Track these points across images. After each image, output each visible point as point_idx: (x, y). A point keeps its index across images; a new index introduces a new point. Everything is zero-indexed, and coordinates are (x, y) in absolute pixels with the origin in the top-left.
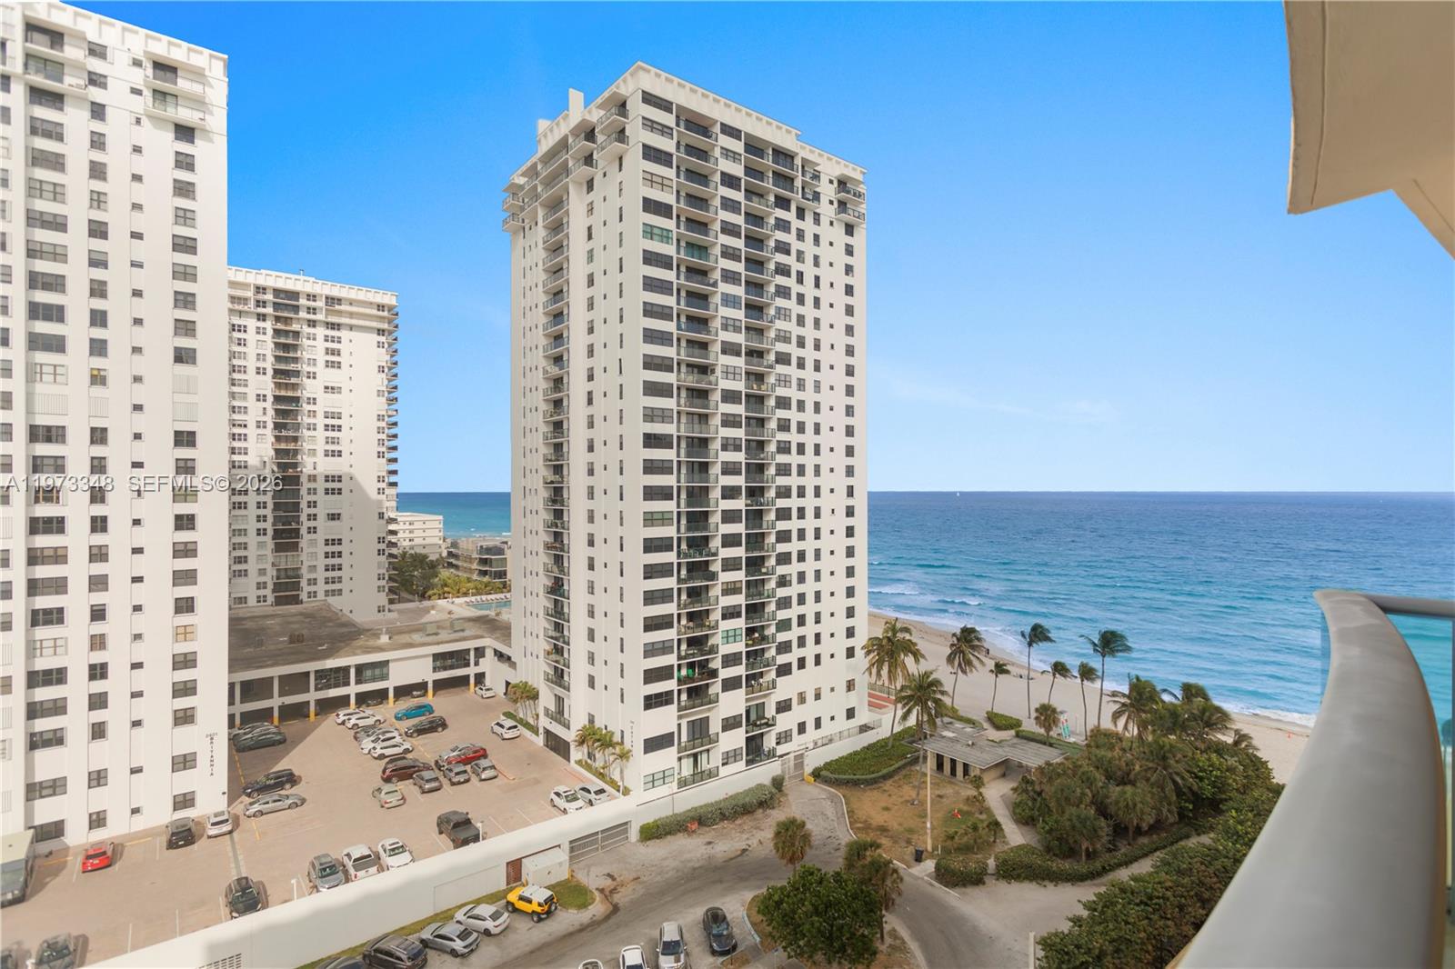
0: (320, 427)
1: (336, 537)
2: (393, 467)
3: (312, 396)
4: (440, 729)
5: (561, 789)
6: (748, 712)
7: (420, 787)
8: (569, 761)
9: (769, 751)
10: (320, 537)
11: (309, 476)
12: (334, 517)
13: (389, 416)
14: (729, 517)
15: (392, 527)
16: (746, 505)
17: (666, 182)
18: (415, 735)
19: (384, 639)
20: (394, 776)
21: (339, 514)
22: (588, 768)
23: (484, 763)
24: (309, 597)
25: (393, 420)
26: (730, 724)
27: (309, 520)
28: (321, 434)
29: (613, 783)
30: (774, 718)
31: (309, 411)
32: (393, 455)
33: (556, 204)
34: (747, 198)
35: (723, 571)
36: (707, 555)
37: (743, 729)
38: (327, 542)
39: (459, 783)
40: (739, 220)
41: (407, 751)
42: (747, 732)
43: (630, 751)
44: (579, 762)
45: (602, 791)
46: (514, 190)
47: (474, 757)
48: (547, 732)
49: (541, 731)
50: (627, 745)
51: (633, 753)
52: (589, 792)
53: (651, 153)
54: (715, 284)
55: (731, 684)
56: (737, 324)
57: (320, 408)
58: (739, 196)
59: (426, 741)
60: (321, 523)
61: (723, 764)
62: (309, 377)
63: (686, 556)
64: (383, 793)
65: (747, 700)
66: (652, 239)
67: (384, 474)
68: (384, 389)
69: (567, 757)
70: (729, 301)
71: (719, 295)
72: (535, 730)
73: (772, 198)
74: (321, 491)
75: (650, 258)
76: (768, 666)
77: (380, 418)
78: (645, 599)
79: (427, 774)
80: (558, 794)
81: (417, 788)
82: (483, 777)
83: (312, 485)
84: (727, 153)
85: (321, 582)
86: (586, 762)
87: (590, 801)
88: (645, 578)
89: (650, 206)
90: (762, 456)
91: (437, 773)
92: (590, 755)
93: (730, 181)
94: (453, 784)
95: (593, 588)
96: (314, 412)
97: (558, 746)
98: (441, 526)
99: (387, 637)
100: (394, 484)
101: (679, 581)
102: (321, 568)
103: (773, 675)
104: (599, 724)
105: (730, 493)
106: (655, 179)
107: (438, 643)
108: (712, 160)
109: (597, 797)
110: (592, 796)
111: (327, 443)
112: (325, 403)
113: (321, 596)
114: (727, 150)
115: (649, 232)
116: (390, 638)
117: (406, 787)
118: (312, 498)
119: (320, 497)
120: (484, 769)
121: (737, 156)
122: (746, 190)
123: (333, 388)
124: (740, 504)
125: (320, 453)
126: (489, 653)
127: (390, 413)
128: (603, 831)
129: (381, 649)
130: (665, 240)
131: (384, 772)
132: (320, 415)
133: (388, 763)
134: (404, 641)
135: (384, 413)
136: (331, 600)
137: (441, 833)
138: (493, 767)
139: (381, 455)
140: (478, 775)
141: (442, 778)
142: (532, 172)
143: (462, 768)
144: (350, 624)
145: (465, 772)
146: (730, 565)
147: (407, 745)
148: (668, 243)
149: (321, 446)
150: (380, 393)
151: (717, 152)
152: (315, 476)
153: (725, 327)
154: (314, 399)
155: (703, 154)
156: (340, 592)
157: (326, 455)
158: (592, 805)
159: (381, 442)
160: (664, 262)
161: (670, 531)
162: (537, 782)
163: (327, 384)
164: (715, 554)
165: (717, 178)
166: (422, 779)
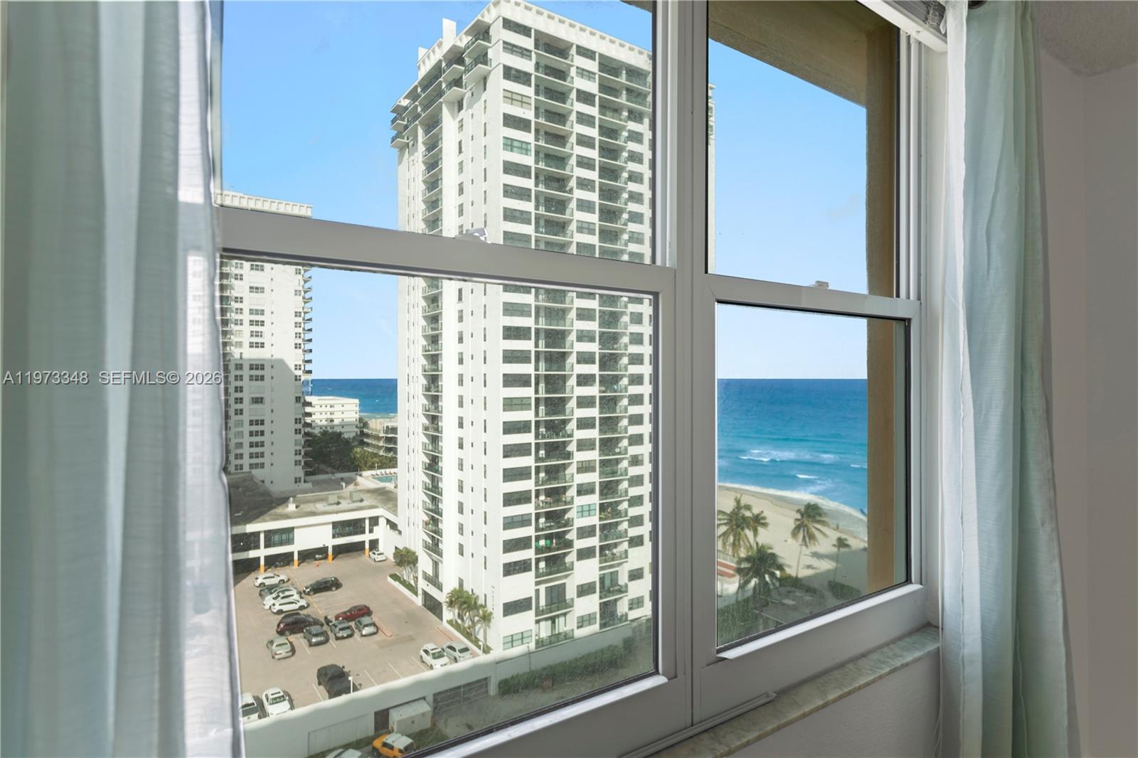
0: (246, 323)
1: (259, 418)
2: (308, 357)
3: (239, 295)
4: (334, 589)
5: (429, 646)
6: (602, 579)
7: (309, 641)
8: (442, 620)
9: (622, 616)
10: (246, 418)
11: (236, 365)
12: (258, 401)
13: (305, 313)
14: (584, 402)
15: (308, 409)
16: (600, 392)
17: (525, 99)
18: (312, 593)
19: (291, 507)
20: (287, 630)
21: (262, 398)
22: (457, 627)
23: (366, 620)
24: (236, 469)
25: (307, 317)
26: (584, 590)
27: (236, 403)
28: (246, 329)
29: (476, 642)
30: (626, 586)
31: (237, 309)
32: (308, 346)
33: (433, 124)
34: (601, 113)
35: (578, 451)
36: (563, 436)
37: (597, 595)
38: (251, 423)
39: (343, 638)
40: (593, 132)
41: (302, 608)
42: (601, 598)
43: (491, 613)
44: (450, 622)
45: (466, 650)
46: (399, 111)
47: (358, 614)
48: (425, 594)
49: (420, 592)
50: (489, 609)
51: (494, 615)
52: (454, 649)
53: (510, 73)
54: (571, 191)
55: (585, 554)
56: (592, 226)
57: (245, 306)
58: (594, 111)
59: (321, 599)
60: (246, 406)
61: (578, 628)
62: (236, 279)
63: (544, 437)
64: (275, 645)
65: (601, 569)
66: (512, 151)
67: (301, 363)
68: (301, 289)
69: (440, 616)
70: (585, 206)
71: (575, 200)
72: (414, 590)
73: (625, 114)
74: (246, 378)
75: (510, 168)
76: (621, 537)
77: (297, 314)
78: (504, 476)
79: (314, 629)
80: (426, 652)
81: (306, 641)
82: (364, 633)
83: (239, 373)
84: (583, 72)
85: (246, 456)
86: (456, 622)
87: (455, 658)
88: (504, 457)
89: (510, 121)
90: (615, 346)
91: (325, 628)
92: (460, 616)
93: (585, 97)
94: (337, 638)
95: (462, 465)
96: (241, 309)
97: (433, 606)
98: (358, 409)
99: (294, 505)
100: (310, 372)
101: (538, 459)
102: (246, 445)
103: (625, 545)
104: (467, 588)
105: (584, 380)
106: (515, 97)
107: (337, 512)
108: (569, 79)
109: (461, 655)
110: (457, 654)
111: (252, 336)
112: (250, 301)
113: (246, 469)
114: (583, 70)
115: (510, 144)
116: (297, 507)
117: (298, 639)
118: (239, 384)
119: (245, 383)
120: (367, 626)
121: (591, 75)
122: (600, 106)
123: (257, 288)
124: (594, 391)
125: (246, 345)
126: (382, 522)
127: (305, 310)
128: (464, 686)
129: (287, 517)
130: (524, 151)
131: (279, 626)
132: (246, 311)
133: (284, 618)
134: (308, 510)
135: (301, 310)
136: (255, 472)
137: (320, 684)
138: (374, 624)
139: (297, 346)
140: (360, 631)
141: (329, 633)
142: (413, 95)
143: (346, 625)
144: (267, 494)
145: (348, 628)
146: (584, 445)
147: (303, 603)
148: (527, 154)
149: (246, 339)
150: (297, 293)
151: (573, 72)
152: (241, 365)
153: (580, 229)
154: (241, 298)
155: (562, 74)
156: (262, 466)
157: (251, 347)
158: (456, 662)
159: (298, 335)
160: (522, 171)
161: (528, 415)
162: (411, 639)
163: (252, 285)
164: (571, 436)
165: (573, 95)
166: (310, 633)
